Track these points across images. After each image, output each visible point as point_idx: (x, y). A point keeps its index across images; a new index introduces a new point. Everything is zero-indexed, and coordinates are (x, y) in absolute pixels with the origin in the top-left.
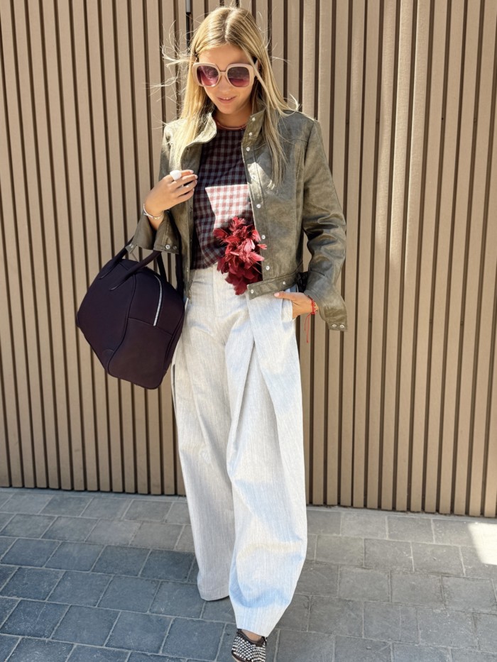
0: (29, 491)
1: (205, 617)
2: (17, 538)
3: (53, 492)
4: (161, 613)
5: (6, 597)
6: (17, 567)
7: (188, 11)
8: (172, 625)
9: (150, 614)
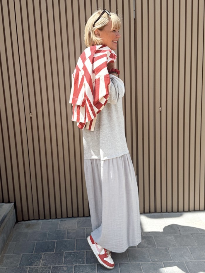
0: (65, 219)
1: (174, 260)
2: (76, 239)
3: (76, 218)
4: (156, 261)
5: (90, 264)
6: (85, 251)
7: (135, 18)
8: (164, 265)
9: (152, 262)
